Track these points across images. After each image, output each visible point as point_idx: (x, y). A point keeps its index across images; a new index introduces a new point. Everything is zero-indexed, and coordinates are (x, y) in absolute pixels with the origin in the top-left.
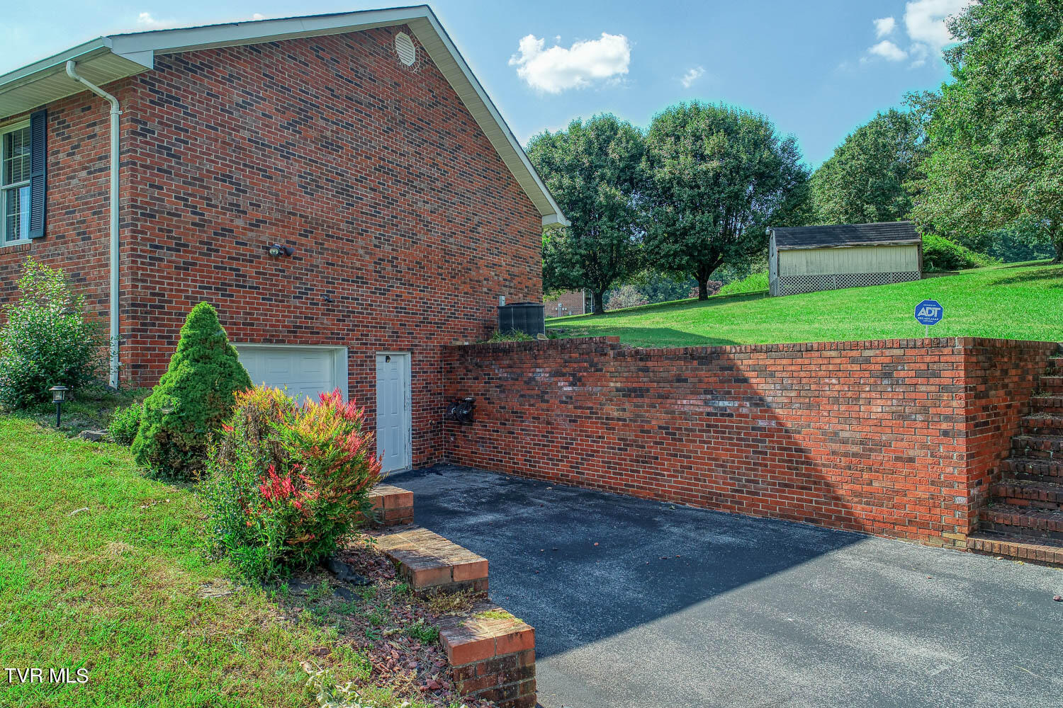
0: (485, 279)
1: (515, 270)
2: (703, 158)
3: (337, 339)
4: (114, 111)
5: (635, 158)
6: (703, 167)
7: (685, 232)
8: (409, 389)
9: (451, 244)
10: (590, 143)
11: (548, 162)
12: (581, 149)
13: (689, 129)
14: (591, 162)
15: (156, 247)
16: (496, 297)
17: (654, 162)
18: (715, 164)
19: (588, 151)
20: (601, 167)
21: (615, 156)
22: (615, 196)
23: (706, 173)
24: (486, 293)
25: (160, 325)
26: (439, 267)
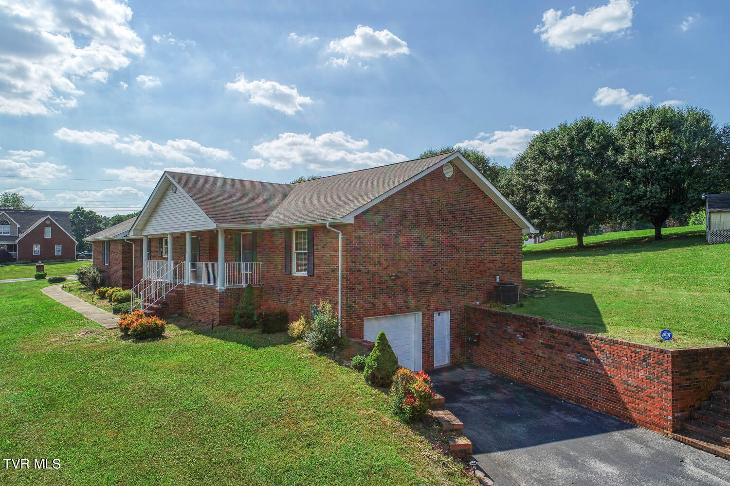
0: (488, 269)
1: (506, 261)
2: (654, 147)
3: (418, 309)
4: (340, 236)
5: (604, 148)
6: (653, 153)
7: (640, 198)
8: (449, 328)
9: (470, 256)
10: (572, 139)
11: (543, 153)
12: (566, 144)
13: (644, 126)
14: (573, 153)
15: (354, 284)
16: (495, 277)
17: (619, 150)
18: (662, 151)
19: (571, 146)
20: (579, 155)
21: (589, 147)
22: (589, 176)
23: (656, 157)
24: (488, 276)
25: (355, 313)
26: (464, 268)
